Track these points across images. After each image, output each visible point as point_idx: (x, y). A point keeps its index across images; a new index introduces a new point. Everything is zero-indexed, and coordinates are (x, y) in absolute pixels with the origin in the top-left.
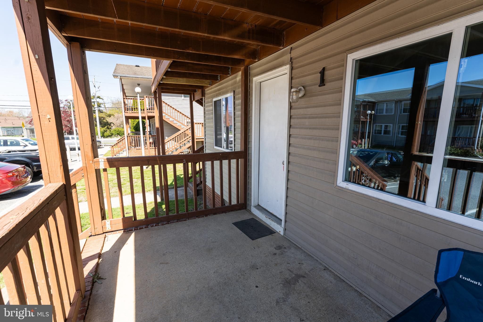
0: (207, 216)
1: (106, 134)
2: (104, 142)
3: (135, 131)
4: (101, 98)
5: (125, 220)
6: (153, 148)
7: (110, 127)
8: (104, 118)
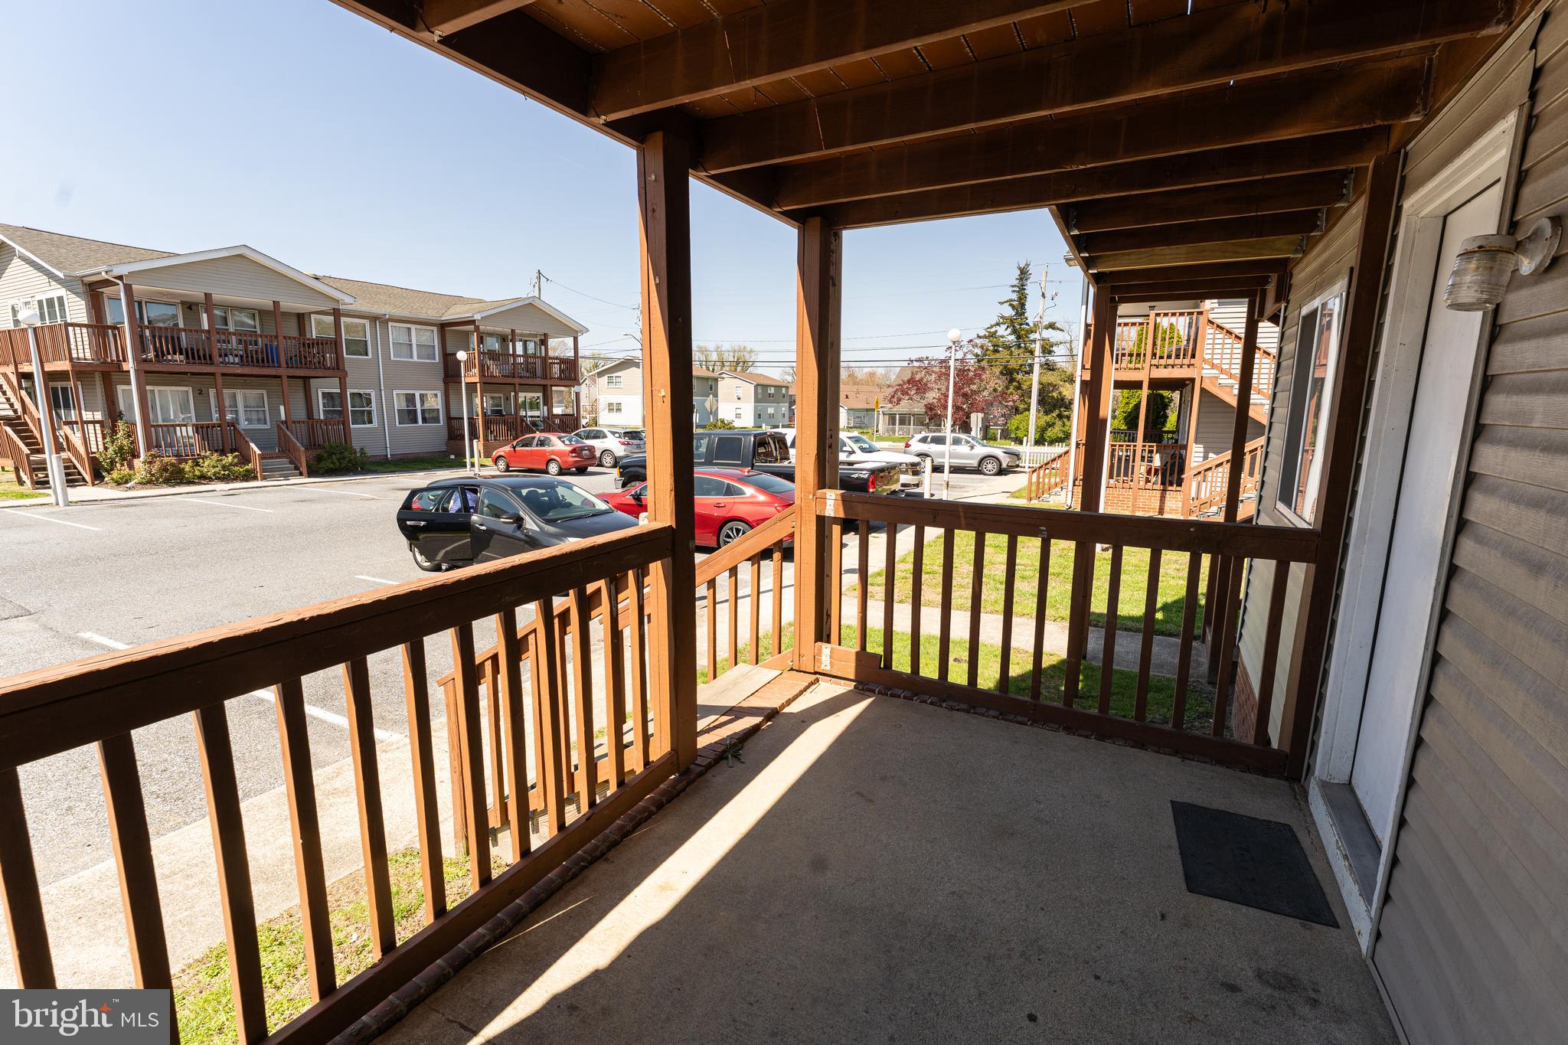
0: (1104, 741)
1: (1049, 434)
2: (1030, 456)
3: (1129, 429)
4: (1058, 329)
5: (863, 657)
6: (1155, 487)
7: (1066, 413)
8: (1056, 385)
